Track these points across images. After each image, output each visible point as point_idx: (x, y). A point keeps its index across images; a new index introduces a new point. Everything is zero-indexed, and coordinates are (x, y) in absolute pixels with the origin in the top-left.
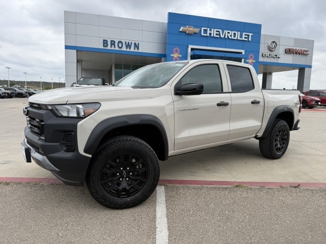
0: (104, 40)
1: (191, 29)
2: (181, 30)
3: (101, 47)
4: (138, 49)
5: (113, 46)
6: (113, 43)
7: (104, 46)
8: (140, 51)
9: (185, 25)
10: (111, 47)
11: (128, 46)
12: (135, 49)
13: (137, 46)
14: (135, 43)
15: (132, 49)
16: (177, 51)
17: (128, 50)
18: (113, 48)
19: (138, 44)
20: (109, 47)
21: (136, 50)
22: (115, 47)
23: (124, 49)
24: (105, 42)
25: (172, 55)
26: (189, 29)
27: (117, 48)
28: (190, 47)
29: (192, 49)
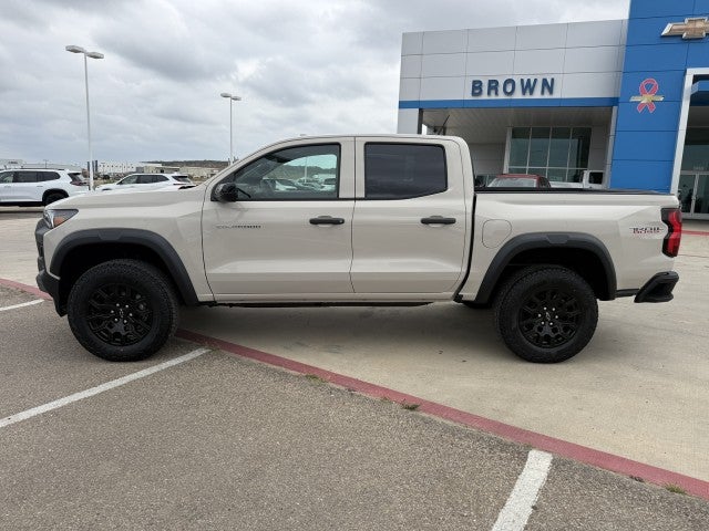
0: (474, 82)
1: (699, 25)
2: (665, 32)
3: (469, 96)
4: (551, 92)
5: (493, 92)
6: (493, 85)
7: (474, 94)
8: (557, 95)
9: (680, 18)
11: (528, 87)
12: (543, 93)
13: (548, 86)
14: (545, 81)
15: (537, 95)
16: (649, 88)
17: (528, 96)
18: (493, 97)
19: (553, 80)
20: (484, 96)
21: (547, 96)
22: (496, 94)
23: (518, 95)
24: (477, 86)
25: (634, 99)
26: (691, 26)
27: (502, 96)
28: (691, 72)
29: (697, 78)
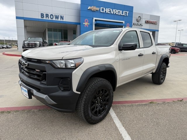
0: (41, 14)
1: (95, 8)
2: (89, 8)
3: (40, 18)
4: (63, 19)
5: (47, 17)
6: (47, 15)
7: (42, 17)
8: (64, 20)
9: (91, 6)
10: (46, 18)
11: (57, 17)
12: (61, 19)
13: (62, 18)
14: (61, 16)
15: (59, 20)
16: (86, 21)
17: (57, 20)
18: (47, 19)
19: (63, 16)
20: (45, 18)
21: (62, 20)
22: (48, 18)
23: (54, 19)
24: (42, 15)
25: (84, 23)
26: (93, 8)
27: (50, 19)
28: (94, 19)
29: (96, 20)
